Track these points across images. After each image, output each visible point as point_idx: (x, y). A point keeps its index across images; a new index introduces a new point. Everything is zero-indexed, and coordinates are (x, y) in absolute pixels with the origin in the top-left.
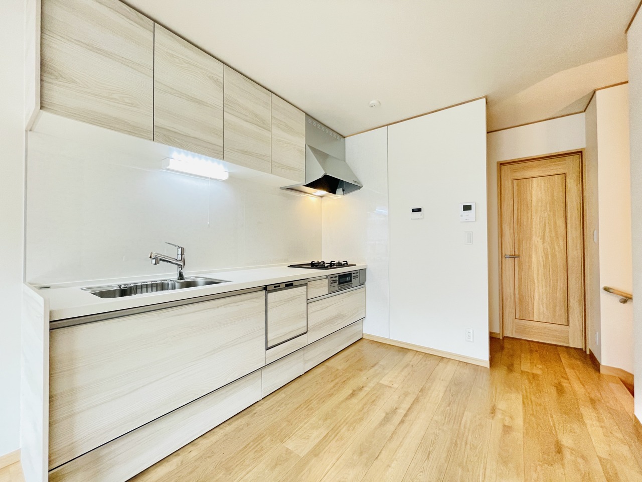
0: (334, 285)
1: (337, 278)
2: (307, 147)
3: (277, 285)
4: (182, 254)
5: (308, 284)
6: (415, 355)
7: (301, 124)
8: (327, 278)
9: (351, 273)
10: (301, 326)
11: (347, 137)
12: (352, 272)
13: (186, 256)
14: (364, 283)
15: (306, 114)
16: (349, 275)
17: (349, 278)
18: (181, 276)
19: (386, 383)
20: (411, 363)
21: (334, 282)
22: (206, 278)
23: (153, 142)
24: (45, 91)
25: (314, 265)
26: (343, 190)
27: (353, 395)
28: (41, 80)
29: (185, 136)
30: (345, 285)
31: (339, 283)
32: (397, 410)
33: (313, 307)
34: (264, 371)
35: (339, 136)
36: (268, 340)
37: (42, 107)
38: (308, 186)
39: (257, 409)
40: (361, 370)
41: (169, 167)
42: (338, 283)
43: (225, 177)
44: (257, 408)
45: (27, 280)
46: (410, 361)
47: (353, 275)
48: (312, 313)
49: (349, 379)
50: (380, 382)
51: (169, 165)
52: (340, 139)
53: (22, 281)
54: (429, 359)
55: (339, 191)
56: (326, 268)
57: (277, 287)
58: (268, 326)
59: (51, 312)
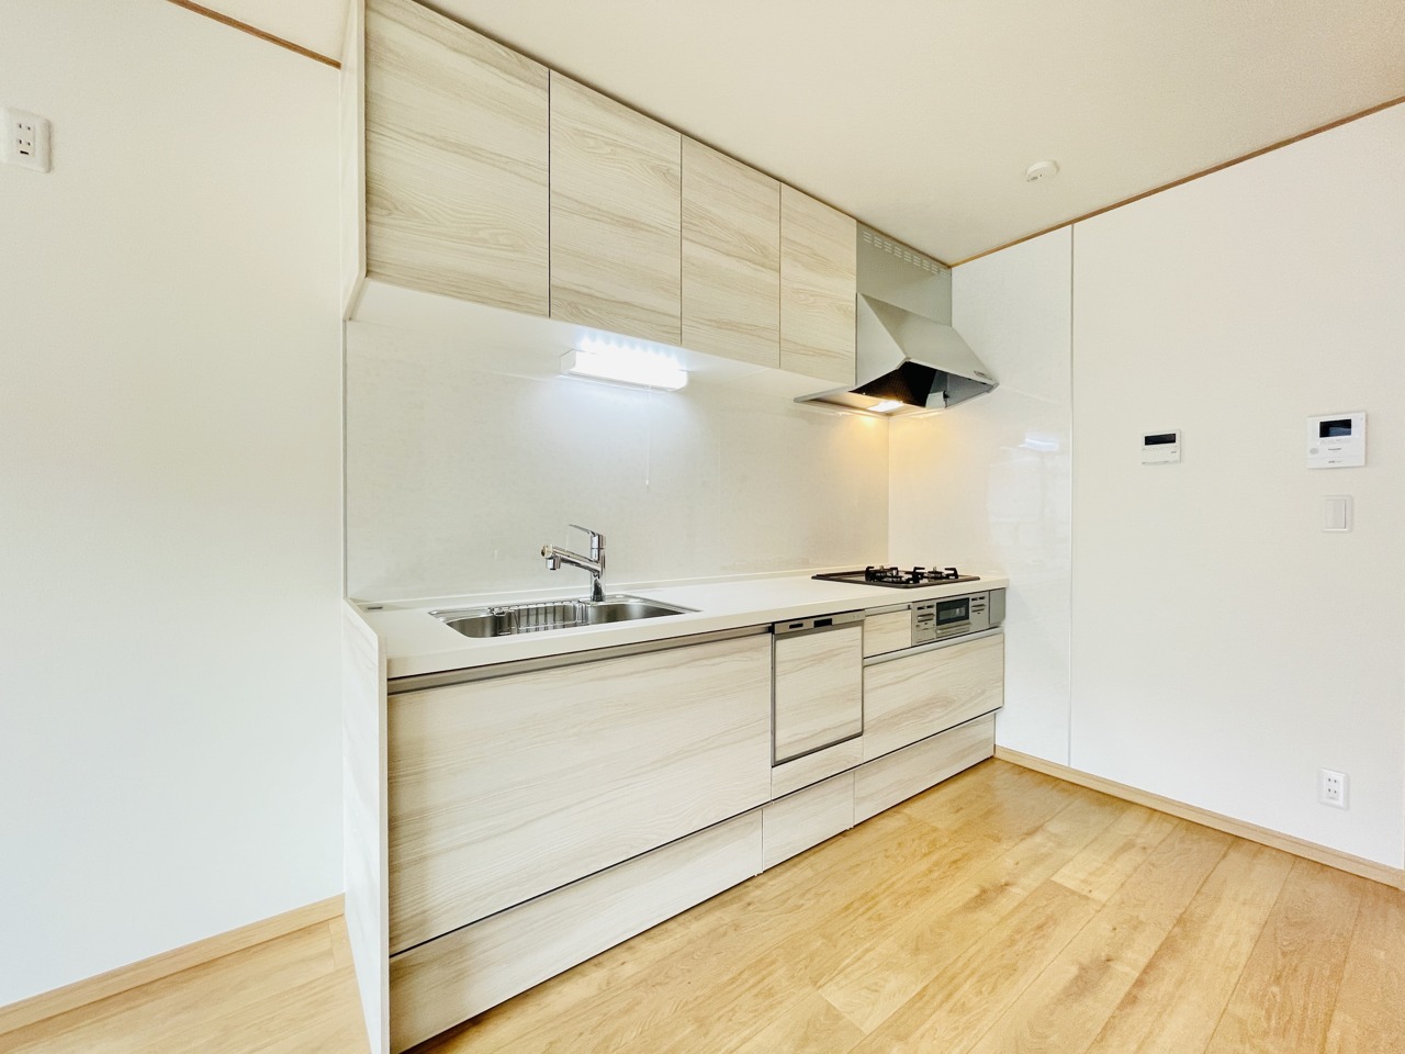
0: (926, 626)
1: (934, 611)
2: (860, 298)
3: (796, 622)
4: (599, 549)
5: (866, 622)
6: (1149, 820)
7: (844, 245)
8: (909, 608)
9: (968, 599)
10: (848, 718)
11: (957, 265)
12: (971, 597)
13: (606, 552)
14: (1000, 623)
15: (859, 221)
16: (963, 602)
17: (963, 609)
18: (598, 593)
19: (1071, 885)
20: (1140, 841)
21: (925, 618)
22: (645, 600)
23: (547, 320)
24: (375, 242)
25: (873, 577)
26: (945, 396)
27: (982, 899)
28: (367, 220)
29: (606, 300)
30: (953, 628)
31: (939, 623)
32: (1110, 963)
33: (875, 676)
34: (767, 811)
35: (935, 266)
36: (778, 744)
37: (368, 273)
38: (859, 391)
39: (752, 894)
40: (998, 840)
41: (574, 370)
42: (934, 621)
43: (681, 382)
44: (754, 893)
45: (349, 596)
46: (1137, 836)
47: (971, 603)
48: (873, 689)
49: (966, 857)
50: (1053, 879)
51: (574, 365)
52: (939, 272)
53: (342, 596)
54: (1195, 837)
55: (935, 398)
56: (905, 584)
57: (796, 627)
58: (777, 712)
59: (389, 662)
